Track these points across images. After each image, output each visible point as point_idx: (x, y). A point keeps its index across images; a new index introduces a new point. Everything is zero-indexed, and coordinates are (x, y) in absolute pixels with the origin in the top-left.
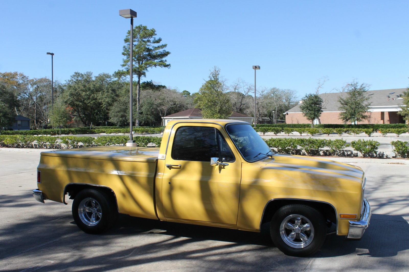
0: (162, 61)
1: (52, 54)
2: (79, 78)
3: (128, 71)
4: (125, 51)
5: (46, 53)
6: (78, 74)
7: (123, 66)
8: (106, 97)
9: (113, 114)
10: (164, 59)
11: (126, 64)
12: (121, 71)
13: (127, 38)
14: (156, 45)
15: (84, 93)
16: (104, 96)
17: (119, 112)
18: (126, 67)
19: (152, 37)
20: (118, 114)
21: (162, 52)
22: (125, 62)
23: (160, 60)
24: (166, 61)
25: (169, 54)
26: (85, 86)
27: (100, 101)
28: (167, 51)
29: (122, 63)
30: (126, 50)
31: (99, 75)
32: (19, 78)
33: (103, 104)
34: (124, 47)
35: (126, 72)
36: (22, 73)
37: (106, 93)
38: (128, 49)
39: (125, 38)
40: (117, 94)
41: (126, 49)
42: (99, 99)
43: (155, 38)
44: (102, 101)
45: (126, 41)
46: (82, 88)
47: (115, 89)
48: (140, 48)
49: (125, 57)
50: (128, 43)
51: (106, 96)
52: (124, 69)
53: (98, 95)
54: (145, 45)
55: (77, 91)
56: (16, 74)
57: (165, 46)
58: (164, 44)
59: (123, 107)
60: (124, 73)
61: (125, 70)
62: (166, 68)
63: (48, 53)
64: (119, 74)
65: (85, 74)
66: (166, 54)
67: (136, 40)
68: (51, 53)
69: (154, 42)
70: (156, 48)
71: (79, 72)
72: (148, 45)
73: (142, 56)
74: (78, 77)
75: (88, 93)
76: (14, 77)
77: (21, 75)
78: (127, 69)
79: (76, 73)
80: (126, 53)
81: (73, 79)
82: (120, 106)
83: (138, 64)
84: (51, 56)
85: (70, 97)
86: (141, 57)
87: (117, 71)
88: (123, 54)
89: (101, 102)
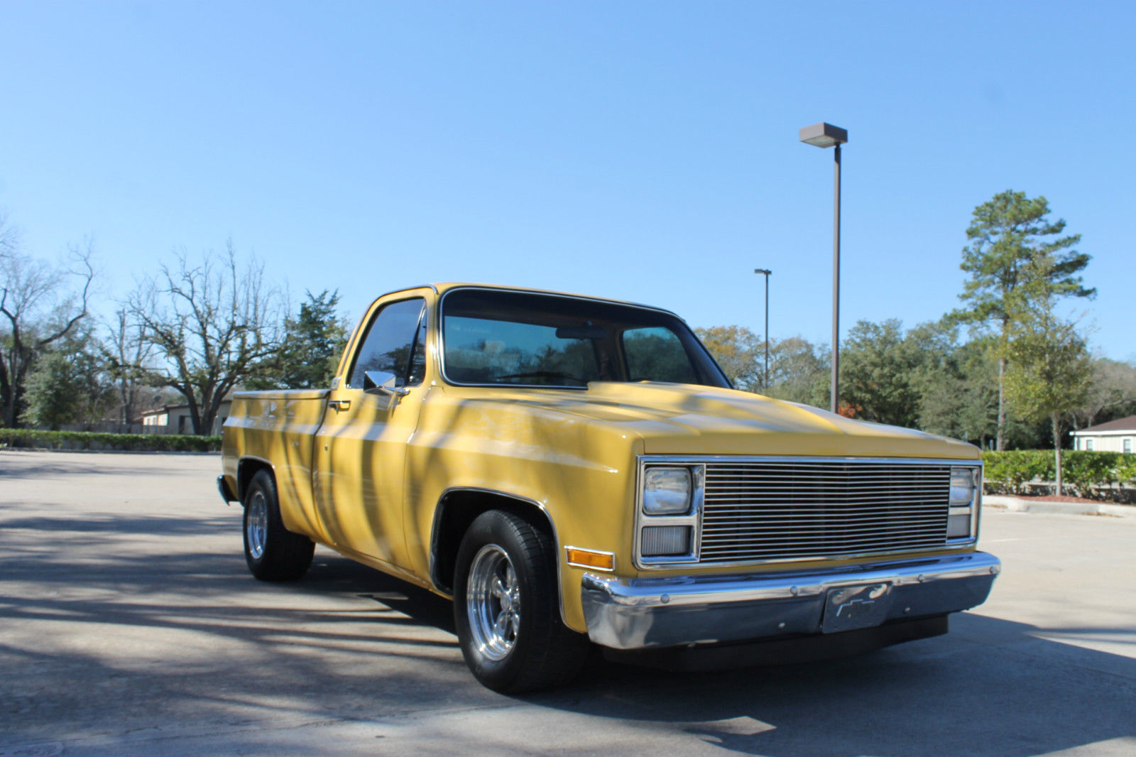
0: (1069, 281)
1: (767, 273)
2: (870, 336)
3: (976, 310)
4: (968, 260)
5: (753, 271)
6: (865, 326)
7: (964, 297)
8: (930, 381)
9: (929, 418)
10: (1075, 275)
11: (973, 293)
12: (960, 311)
13: (974, 226)
14: (1051, 239)
15: (877, 372)
16: (925, 378)
17: (945, 413)
18: (970, 300)
19: (1040, 220)
20: (942, 418)
21: (1067, 256)
22: (968, 287)
23: (1062, 279)
24: (1080, 279)
25: (1087, 259)
26: (880, 354)
27: (915, 390)
28: (1081, 252)
29: (963, 291)
30: (970, 258)
31: (917, 325)
32: (738, 338)
33: (923, 398)
34: (965, 250)
35: (974, 313)
36: (745, 327)
37: (931, 369)
38: (975, 255)
39: (967, 226)
40: (960, 373)
41: (969, 253)
42: (914, 386)
43: (1046, 221)
44: (921, 389)
45: (971, 233)
46: (873, 357)
47: (956, 361)
48: (1006, 249)
49: (969, 276)
50: (977, 239)
51: (931, 378)
52: (966, 306)
53: (910, 375)
54: (1019, 240)
55: (859, 366)
56: (733, 331)
57: (1076, 239)
58: (1072, 235)
59: (956, 403)
60: (967, 316)
61: (970, 310)
62: (1084, 299)
63: (758, 271)
64: (954, 319)
65: (884, 324)
66: (1080, 262)
67: (998, 229)
68: (764, 269)
69: (1045, 233)
70: (1049, 246)
71: (867, 320)
72: (1027, 242)
73: (1012, 270)
74: (865, 333)
75: (886, 370)
76: (728, 338)
77: (745, 332)
78: (975, 307)
79: (861, 323)
80: (969, 264)
81: (854, 337)
82: (950, 398)
83: (1001, 291)
84: (765, 276)
85: (844, 379)
86: (1010, 273)
87: (949, 312)
88: (964, 267)
89: (918, 392)
